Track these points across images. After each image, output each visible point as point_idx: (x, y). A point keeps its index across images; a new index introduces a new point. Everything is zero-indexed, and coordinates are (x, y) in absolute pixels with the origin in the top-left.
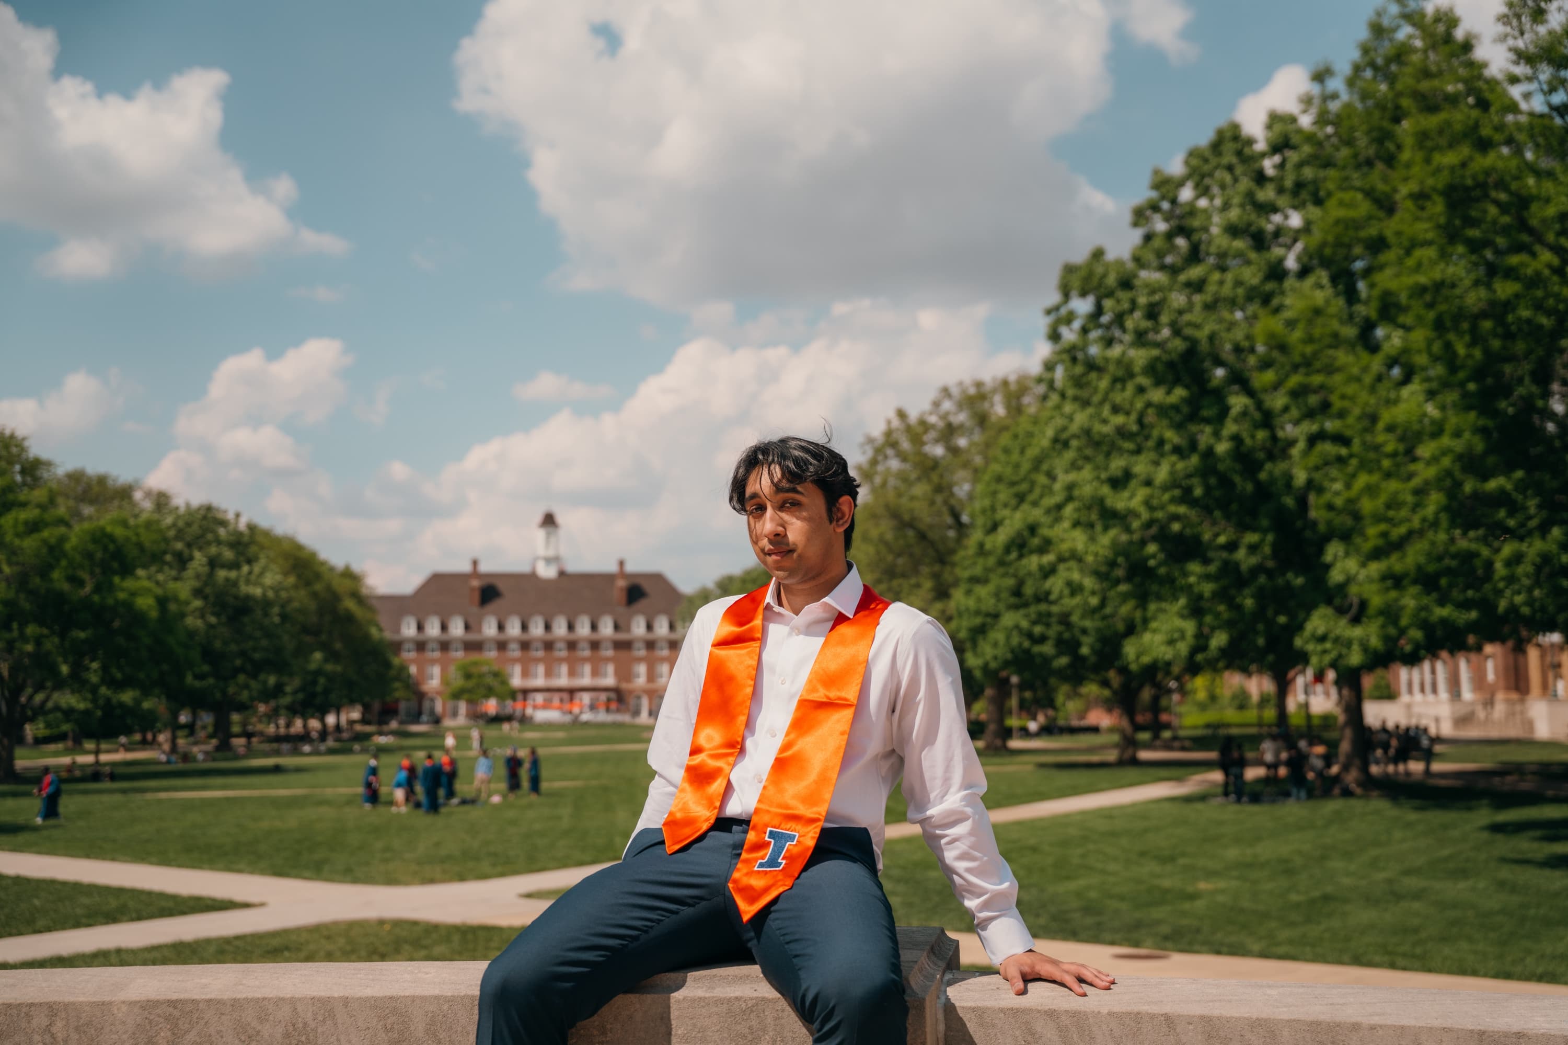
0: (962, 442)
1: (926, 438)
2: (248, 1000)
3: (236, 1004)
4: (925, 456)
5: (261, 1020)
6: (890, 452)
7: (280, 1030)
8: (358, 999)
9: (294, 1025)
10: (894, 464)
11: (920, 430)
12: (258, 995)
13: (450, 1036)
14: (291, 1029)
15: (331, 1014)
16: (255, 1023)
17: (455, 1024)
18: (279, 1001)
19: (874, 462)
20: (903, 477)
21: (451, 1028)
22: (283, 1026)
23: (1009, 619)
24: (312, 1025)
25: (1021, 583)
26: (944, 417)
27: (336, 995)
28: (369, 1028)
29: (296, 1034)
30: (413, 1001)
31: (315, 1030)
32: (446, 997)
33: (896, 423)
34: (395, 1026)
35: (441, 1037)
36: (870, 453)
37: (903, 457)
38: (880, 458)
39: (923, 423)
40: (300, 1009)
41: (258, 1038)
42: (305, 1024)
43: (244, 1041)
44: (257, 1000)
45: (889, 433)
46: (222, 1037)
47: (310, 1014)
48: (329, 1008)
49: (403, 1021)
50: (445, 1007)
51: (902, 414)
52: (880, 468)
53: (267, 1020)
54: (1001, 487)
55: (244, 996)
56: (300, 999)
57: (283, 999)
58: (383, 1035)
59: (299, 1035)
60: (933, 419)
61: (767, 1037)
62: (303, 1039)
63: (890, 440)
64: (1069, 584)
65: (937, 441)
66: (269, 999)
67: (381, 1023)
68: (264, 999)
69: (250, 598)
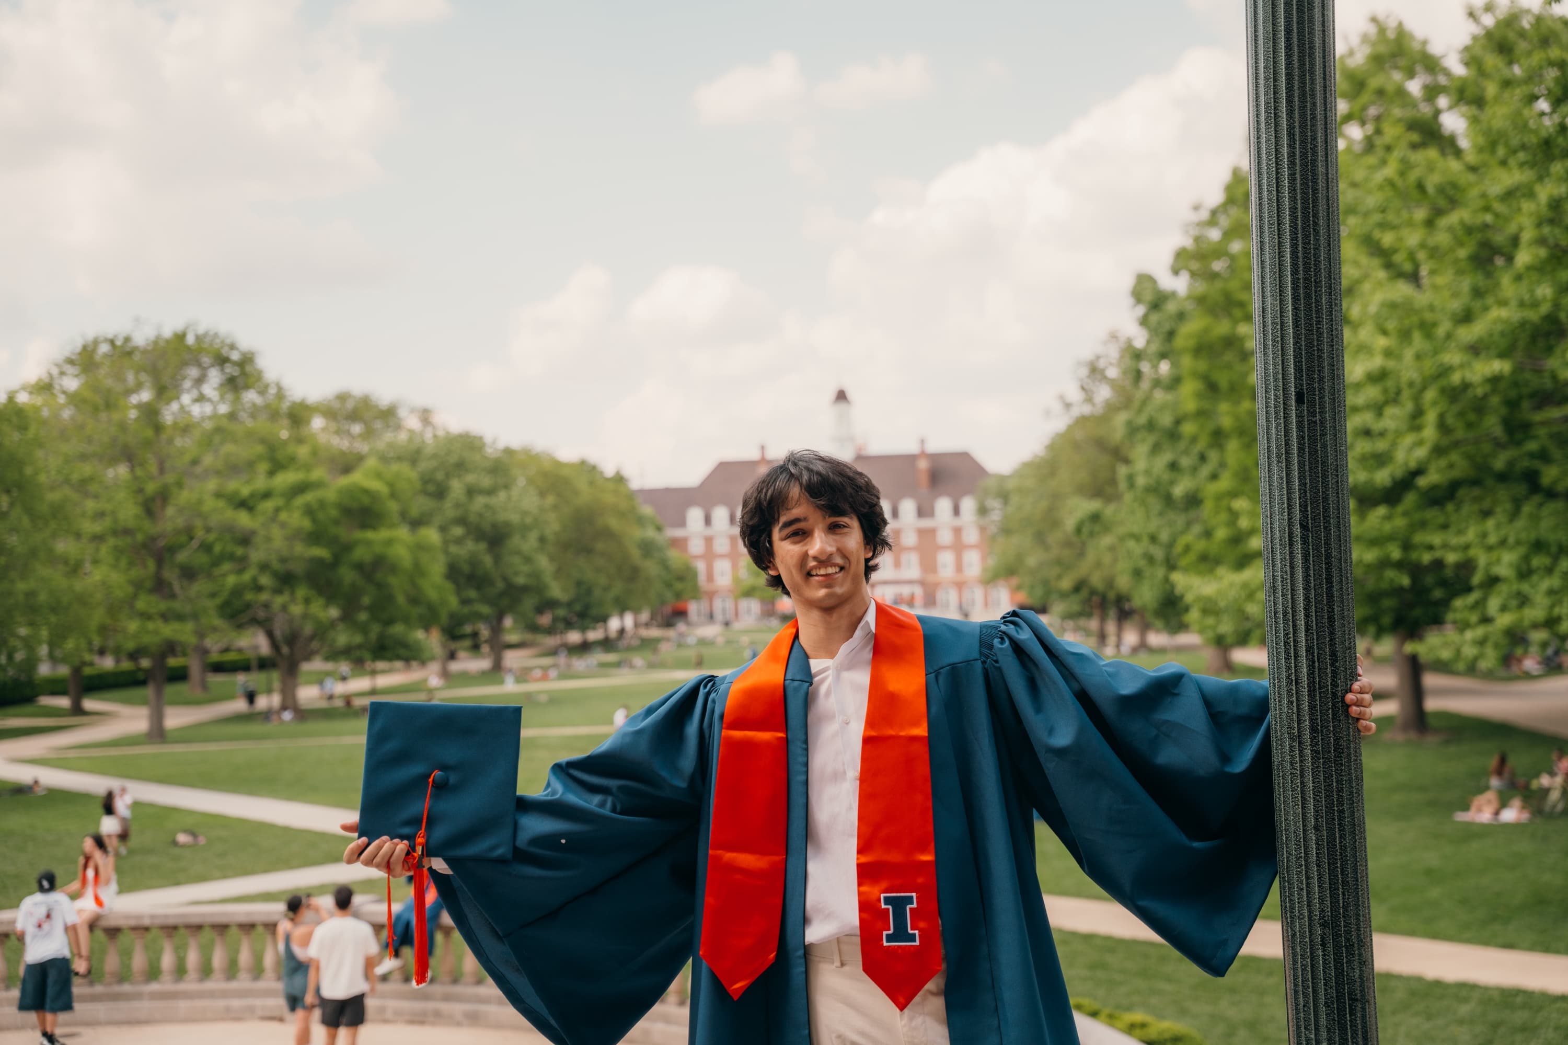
69: (507, 524)
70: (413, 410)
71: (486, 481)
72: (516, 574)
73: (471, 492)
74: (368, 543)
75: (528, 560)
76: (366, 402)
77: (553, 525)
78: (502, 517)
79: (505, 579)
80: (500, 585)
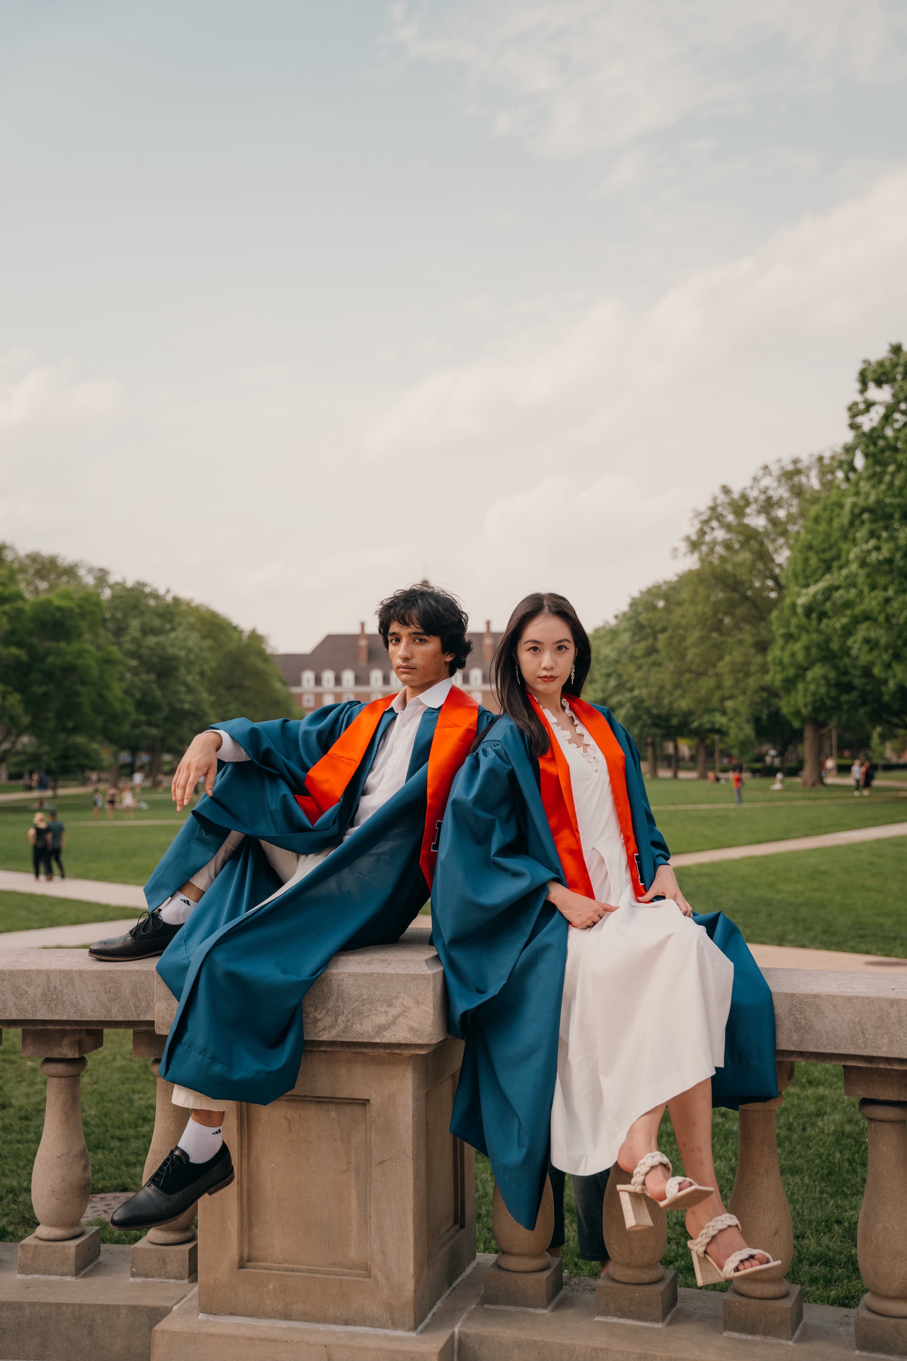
0: (781, 514)
1: (748, 510)
2: (20, 972)
3: (12, 974)
4: (747, 526)
5: (28, 985)
6: (714, 524)
7: (40, 991)
8: (88, 972)
9: (48, 988)
10: (720, 534)
11: (742, 503)
12: (26, 968)
13: (146, 997)
14: (47, 990)
15: (71, 981)
16: (24, 987)
17: (149, 989)
18: (39, 972)
19: (702, 533)
20: (728, 546)
21: (146, 991)
22: (42, 988)
23: (817, 671)
24: (60, 988)
25: (828, 640)
26: (765, 491)
27: (74, 969)
28: (95, 991)
29: (50, 994)
30: (123, 974)
31: (61, 991)
32: (143, 971)
33: (722, 498)
34: (112, 990)
35: (141, 997)
36: (697, 526)
37: (728, 527)
38: (707, 529)
39: (744, 497)
40: (52, 977)
41: (27, 996)
42: (55, 987)
43: (18, 998)
44: (25, 971)
45: (713, 509)
46: (4, 995)
47: (58, 981)
48: (70, 977)
49: (116, 986)
50: (143, 977)
51: (726, 490)
52: (708, 538)
53: (31, 984)
54: (811, 554)
55: (17, 969)
56: (52, 971)
57: (40, 971)
58: (104, 995)
59: (52, 994)
60: (753, 494)
61: (333, 997)
62: (54, 997)
63: (715, 513)
64: (867, 641)
65: (759, 512)
66: (33, 971)
67: (103, 988)
68: (30, 971)
69: (175, 658)
70: (90, 570)
71: (157, 623)
72: (182, 701)
73: (146, 631)
74: (59, 654)
75: (190, 690)
76: (53, 561)
77: (212, 663)
78: (171, 651)
79: (170, 704)
80: (166, 711)
